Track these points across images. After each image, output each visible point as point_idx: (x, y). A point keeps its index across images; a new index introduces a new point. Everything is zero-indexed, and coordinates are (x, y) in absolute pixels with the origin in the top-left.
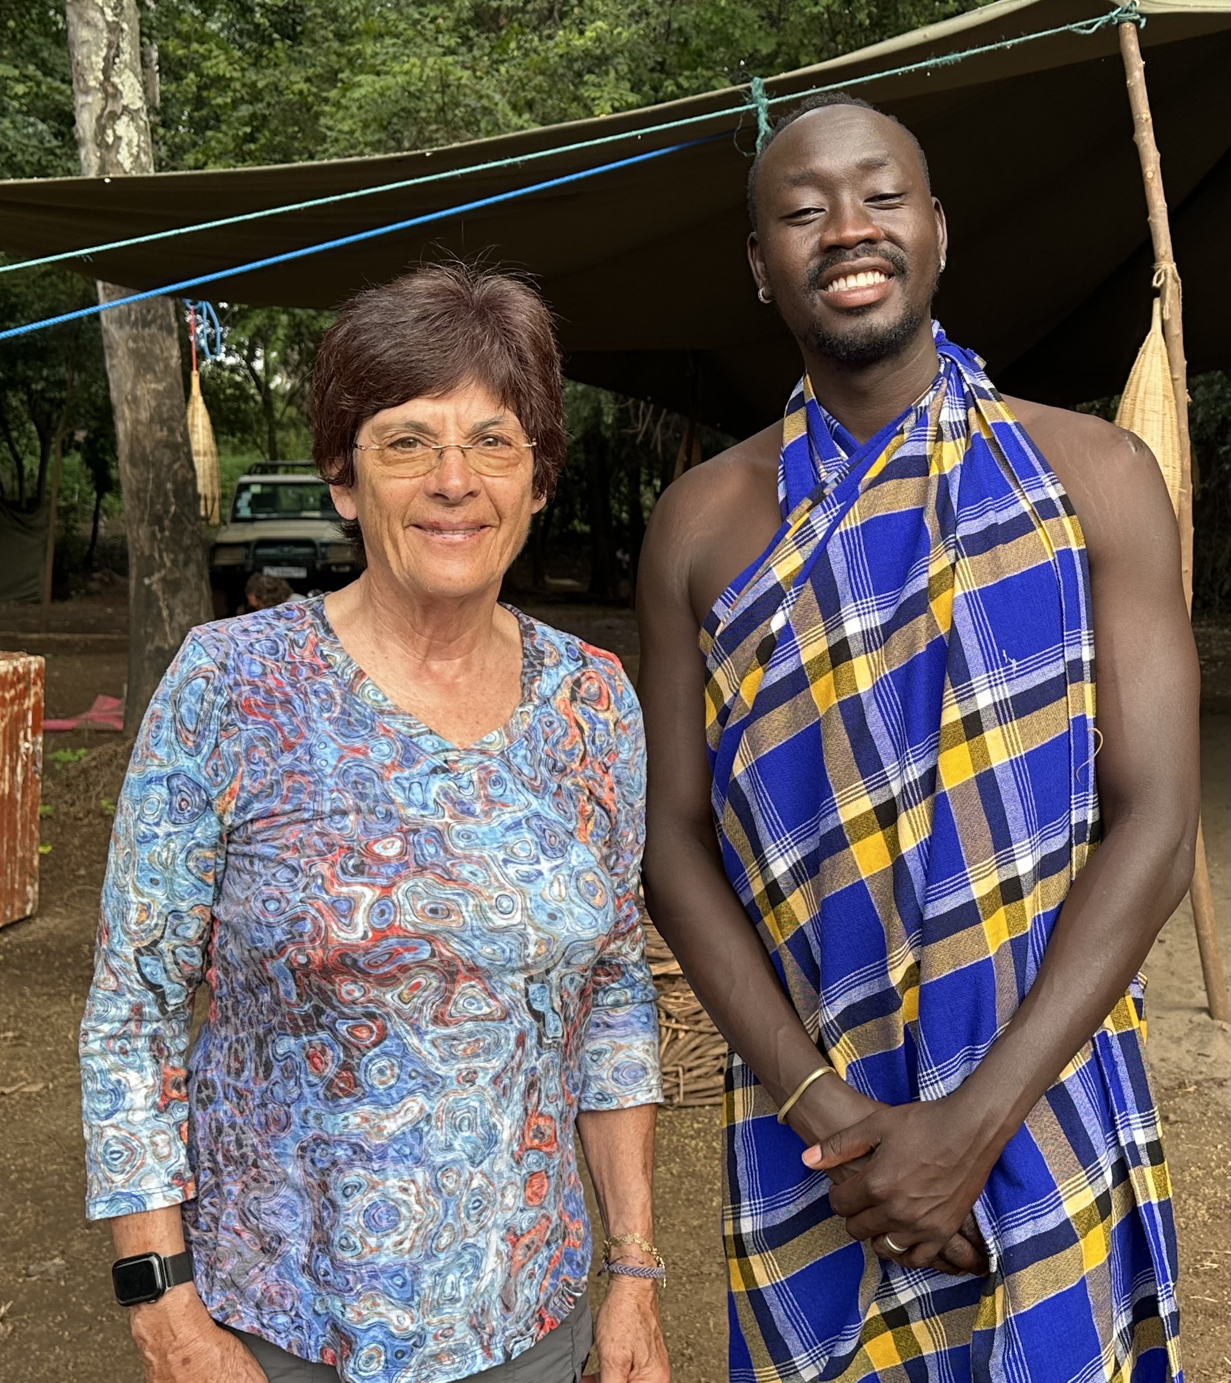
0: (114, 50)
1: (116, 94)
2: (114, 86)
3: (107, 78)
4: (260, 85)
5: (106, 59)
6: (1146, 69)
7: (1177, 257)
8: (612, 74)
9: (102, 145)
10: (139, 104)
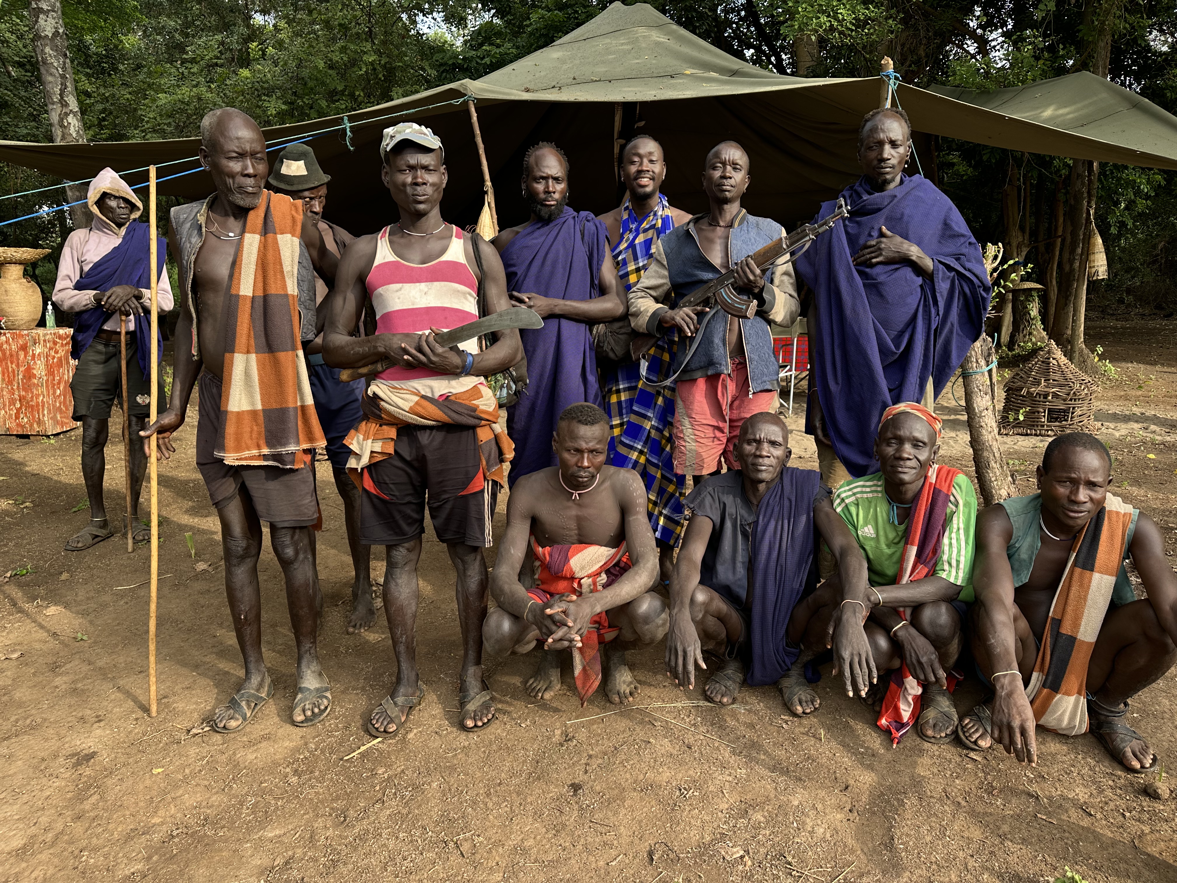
0: (64, 87)
1: (67, 105)
2: (65, 101)
3: (62, 98)
4: (107, 95)
5: (60, 90)
6: (478, 117)
7: (491, 181)
8: (274, 97)
9: (62, 126)
10: (77, 109)
